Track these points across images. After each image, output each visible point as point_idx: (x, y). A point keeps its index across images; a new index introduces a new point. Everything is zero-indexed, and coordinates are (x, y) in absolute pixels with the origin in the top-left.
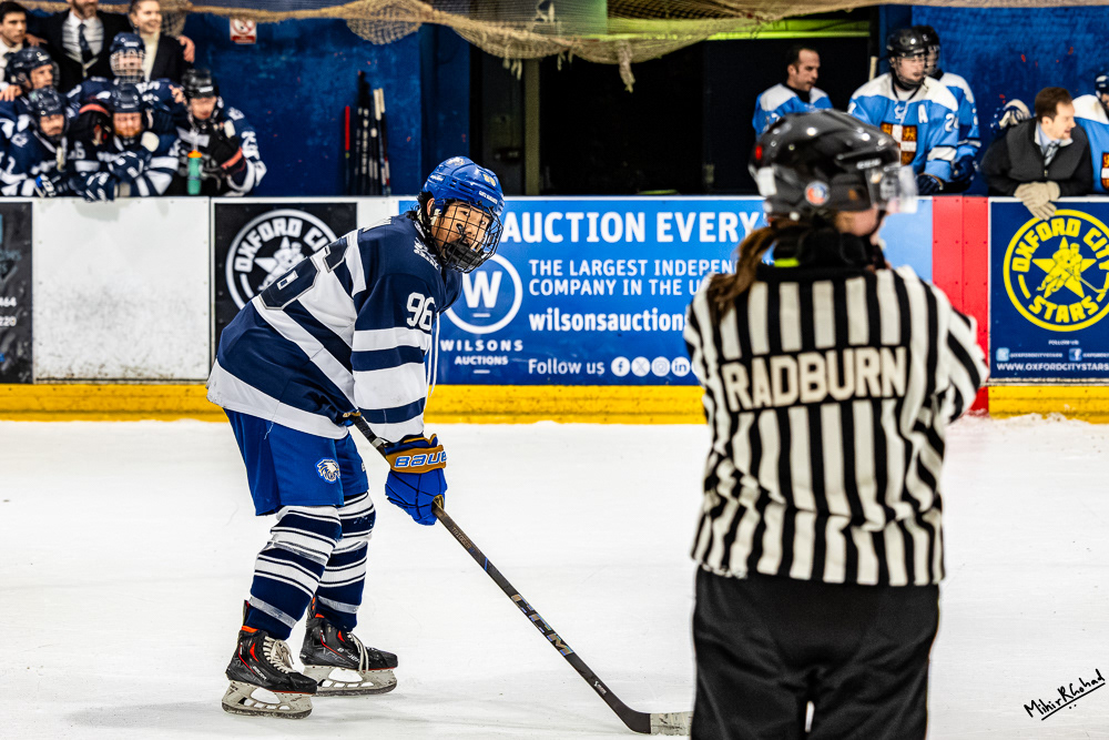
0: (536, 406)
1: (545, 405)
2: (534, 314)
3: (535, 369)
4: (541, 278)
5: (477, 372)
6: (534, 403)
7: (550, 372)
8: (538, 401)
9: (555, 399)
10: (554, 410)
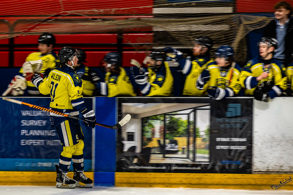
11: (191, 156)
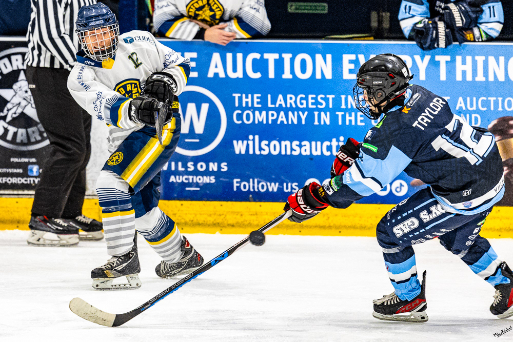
0: (241, 219)
1: (248, 218)
2: (238, 140)
3: (238, 188)
4: (243, 110)
5: (187, 189)
6: (238, 217)
7: (251, 190)
9: (256, 213)
10: (255, 223)
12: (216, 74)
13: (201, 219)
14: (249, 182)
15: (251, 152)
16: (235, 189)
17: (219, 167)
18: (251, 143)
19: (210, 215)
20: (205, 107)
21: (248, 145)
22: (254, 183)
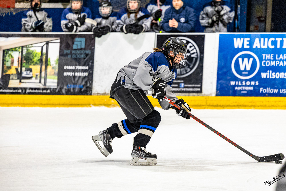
0: (262, 104)
1: (265, 103)
2: (263, 72)
3: (262, 91)
4: (266, 60)
5: (242, 92)
7: (267, 92)
8: (263, 102)
9: (268, 101)
10: (268, 105)
11: (43, 81)
12: (257, 47)
13: (246, 104)
14: (266, 89)
15: (268, 77)
16: (261, 92)
17: (255, 84)
18: (268, 74)
19: (250, 102)
20: (251, 60)
21: (267, 75)
22: (268, 89)
